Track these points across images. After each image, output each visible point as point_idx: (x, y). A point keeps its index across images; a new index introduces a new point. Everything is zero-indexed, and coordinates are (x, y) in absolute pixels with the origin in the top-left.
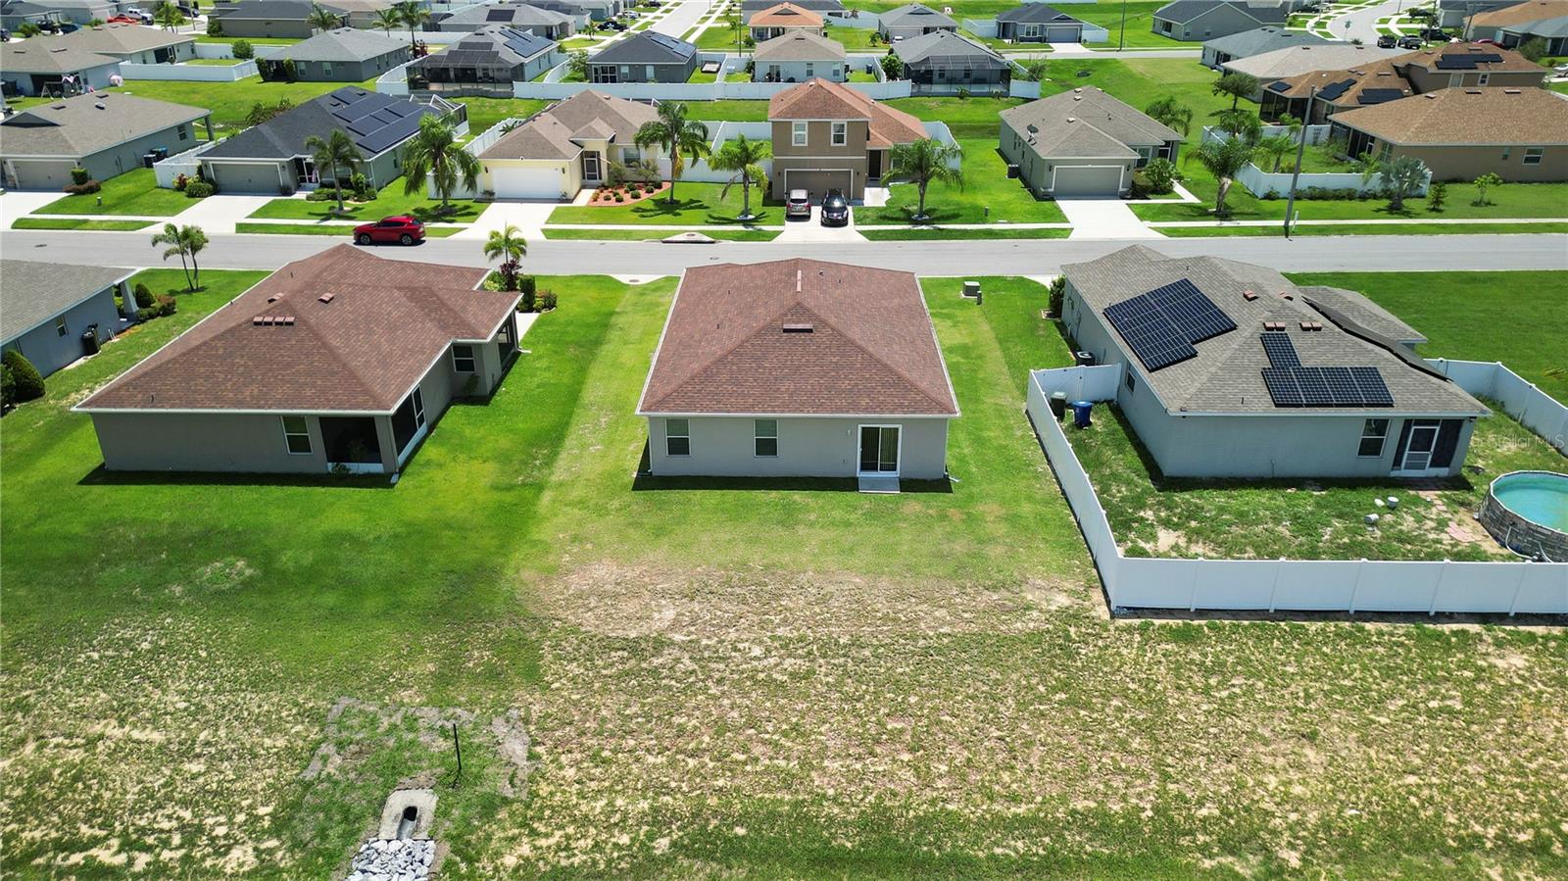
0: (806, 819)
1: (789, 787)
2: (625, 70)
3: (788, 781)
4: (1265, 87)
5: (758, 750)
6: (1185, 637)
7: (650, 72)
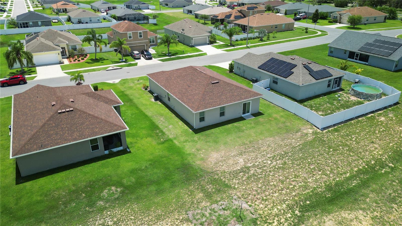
0: (316, 194)
1: (307, 189)
2: (31, 23)
3: (306, 187)
4: (212, 17)
5: (293, 183)
6: (336, 130)
7: (40, 23)
